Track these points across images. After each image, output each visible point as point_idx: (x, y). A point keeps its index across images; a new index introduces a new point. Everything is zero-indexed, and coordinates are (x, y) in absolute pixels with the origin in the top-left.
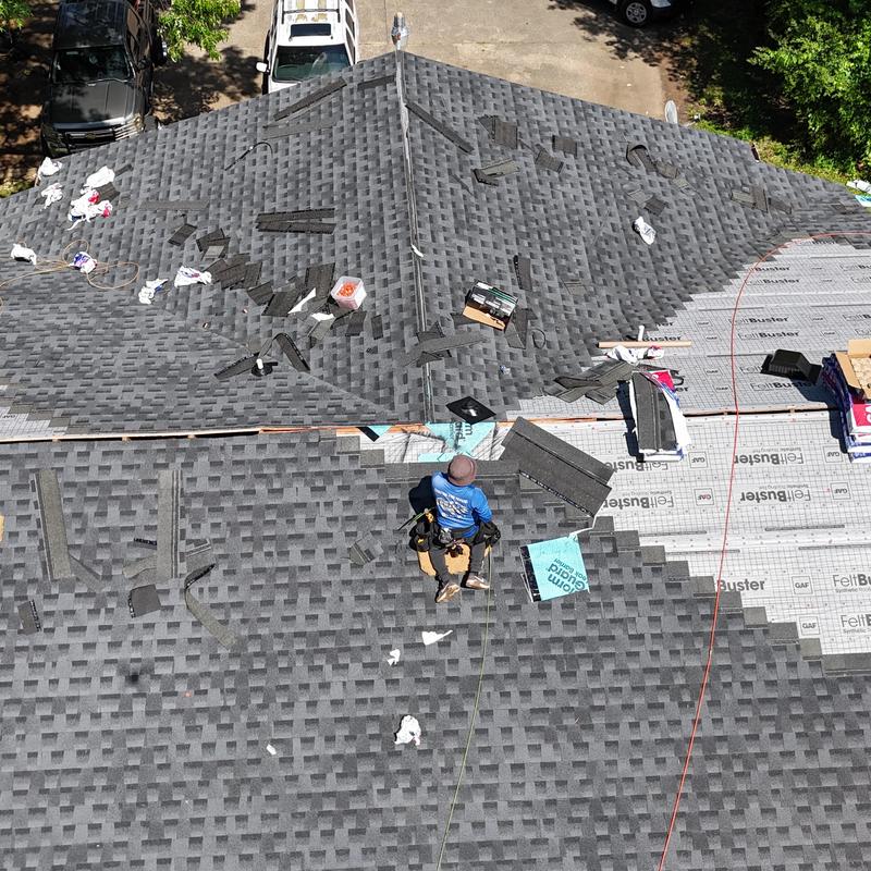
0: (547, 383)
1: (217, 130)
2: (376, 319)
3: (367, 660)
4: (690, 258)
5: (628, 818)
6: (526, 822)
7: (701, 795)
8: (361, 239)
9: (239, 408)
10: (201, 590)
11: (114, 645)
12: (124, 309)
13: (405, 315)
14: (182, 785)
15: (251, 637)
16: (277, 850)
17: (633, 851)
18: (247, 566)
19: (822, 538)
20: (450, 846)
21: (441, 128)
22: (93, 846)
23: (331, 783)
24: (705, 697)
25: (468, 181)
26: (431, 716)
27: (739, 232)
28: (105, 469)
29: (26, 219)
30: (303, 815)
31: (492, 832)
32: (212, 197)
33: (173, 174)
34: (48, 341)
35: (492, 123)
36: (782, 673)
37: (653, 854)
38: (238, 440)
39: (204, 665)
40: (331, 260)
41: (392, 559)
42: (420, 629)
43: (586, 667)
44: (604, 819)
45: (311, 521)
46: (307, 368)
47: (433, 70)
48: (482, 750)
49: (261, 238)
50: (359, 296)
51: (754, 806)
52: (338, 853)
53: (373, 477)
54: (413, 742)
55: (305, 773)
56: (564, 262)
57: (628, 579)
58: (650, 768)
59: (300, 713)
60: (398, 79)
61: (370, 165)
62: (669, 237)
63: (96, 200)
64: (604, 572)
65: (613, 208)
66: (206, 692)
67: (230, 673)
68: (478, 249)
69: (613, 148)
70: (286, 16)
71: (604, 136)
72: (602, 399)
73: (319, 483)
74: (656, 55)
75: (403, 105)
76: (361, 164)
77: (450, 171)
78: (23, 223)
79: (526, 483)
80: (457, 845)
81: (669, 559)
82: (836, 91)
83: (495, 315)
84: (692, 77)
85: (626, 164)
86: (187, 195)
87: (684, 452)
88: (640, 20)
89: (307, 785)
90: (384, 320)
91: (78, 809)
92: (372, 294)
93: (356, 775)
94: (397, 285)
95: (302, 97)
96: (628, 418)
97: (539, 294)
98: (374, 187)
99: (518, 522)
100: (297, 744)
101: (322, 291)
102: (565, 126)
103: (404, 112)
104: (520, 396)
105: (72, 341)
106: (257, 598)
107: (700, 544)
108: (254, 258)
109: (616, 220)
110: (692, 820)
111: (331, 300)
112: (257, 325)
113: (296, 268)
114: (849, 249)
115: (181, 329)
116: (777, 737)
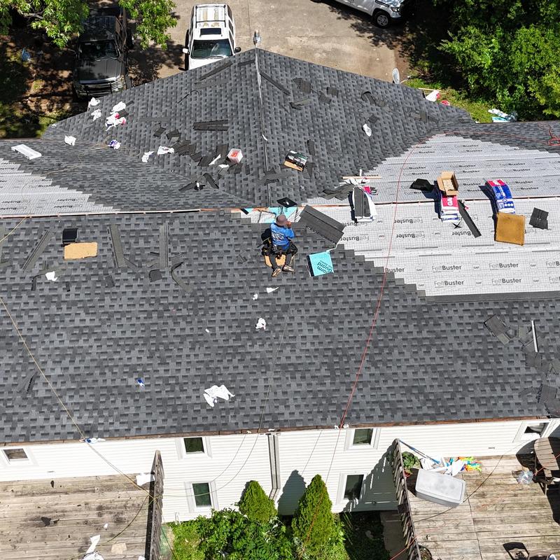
0: (319, 193)
1: (173, 85)
2: (247, 167)
3: (244, 298)
4: (388, 143)
5: (346, 356)
6: (306, 357)
7: (375, 347)
8: (240, 133)
9: (190, 202)
10: (178, 272)
11: (144, 292)
12: (136, 164)
13: (259, 165)
14: (173, 343)
15: (198, 290)
16: (210, 366)
17: (348, 367)
18: (196, 263)
19: (428, 252)
20: (277, 365)
21: (276, 84)
22: (139, 365)
23: (231, 343)
24: (378, 312)
25: (288, 108)
26: (270, 319)
27: (412, 131)
28: (137, 225)
29: (85, 126)
30: (220, 354)
31: (293, 360)
32: (172, 115)
33: (153, 105)
34: (105, 177)
35: (299, 82)
36: (409, 302)
37: (356, 368)
38: (191, 214)
39: (180, 300)
40: (227, 142)
41: (254, 261)
42: (266, 287)
43: (332, 301)
44: (338, 356)
45: (221, 246)
46: (218, 188)
47: (272, 57)
48: (289, 331)
49: (196, 133)
50: (240, 157)
51: (396, 351)
52: (234, 367)
53: (246, 229)
54: (263, 328)
55: (221, 339)
56: (330, 143)
57: (350, 268)
58: (355, 337)
59: (218, 317)
60: (256, 61)
61: (244, 100)
62: (379, 133)
63: (118, 117)
64: (340, 265)
65: (354, 120)
66: (181, 310)
67: (190, 303)
68: (292, 137)
69: (355, 93)
70: (198, 24)
71: (351, 87)
72: (342, 198)
73: (224, 231)
74: (394, 43)
75: (258, 73)
76: (239, 100)
77: (279, 103)
78: (84, 127)
79: (309, 231)
80: (280, 365)
81: (366, 260)
82: (481, 64)
83: (299, 165)
84: (411, 55)
85: (361, 100)
86: (160, 114)
87: (374, 218)
88: (384, 24)
89: (221, 343)
90: (251, 167)
91: (132, 352)
92: (245, 156)
93: (241, 340)
94: (256, 152)
95: (212, 69)
96: (352, 205)
97: (318, 157)
98: (246, 111)
99: (305, 247)
100: (217, 329)
101: (224, 155)
102: (333, 82)
103: (259, 76)
104: (308, 197)
105: (116, 177)
106: (200, 275)
107: (379, 254)
108: (193, 142)
109: (355, 126)
110: (371, 356)
111: (228, 159)
112: (195, 170)
113: (212, 146)
114: (461, 139)
115: (162, 172)
116: (406, 326)
